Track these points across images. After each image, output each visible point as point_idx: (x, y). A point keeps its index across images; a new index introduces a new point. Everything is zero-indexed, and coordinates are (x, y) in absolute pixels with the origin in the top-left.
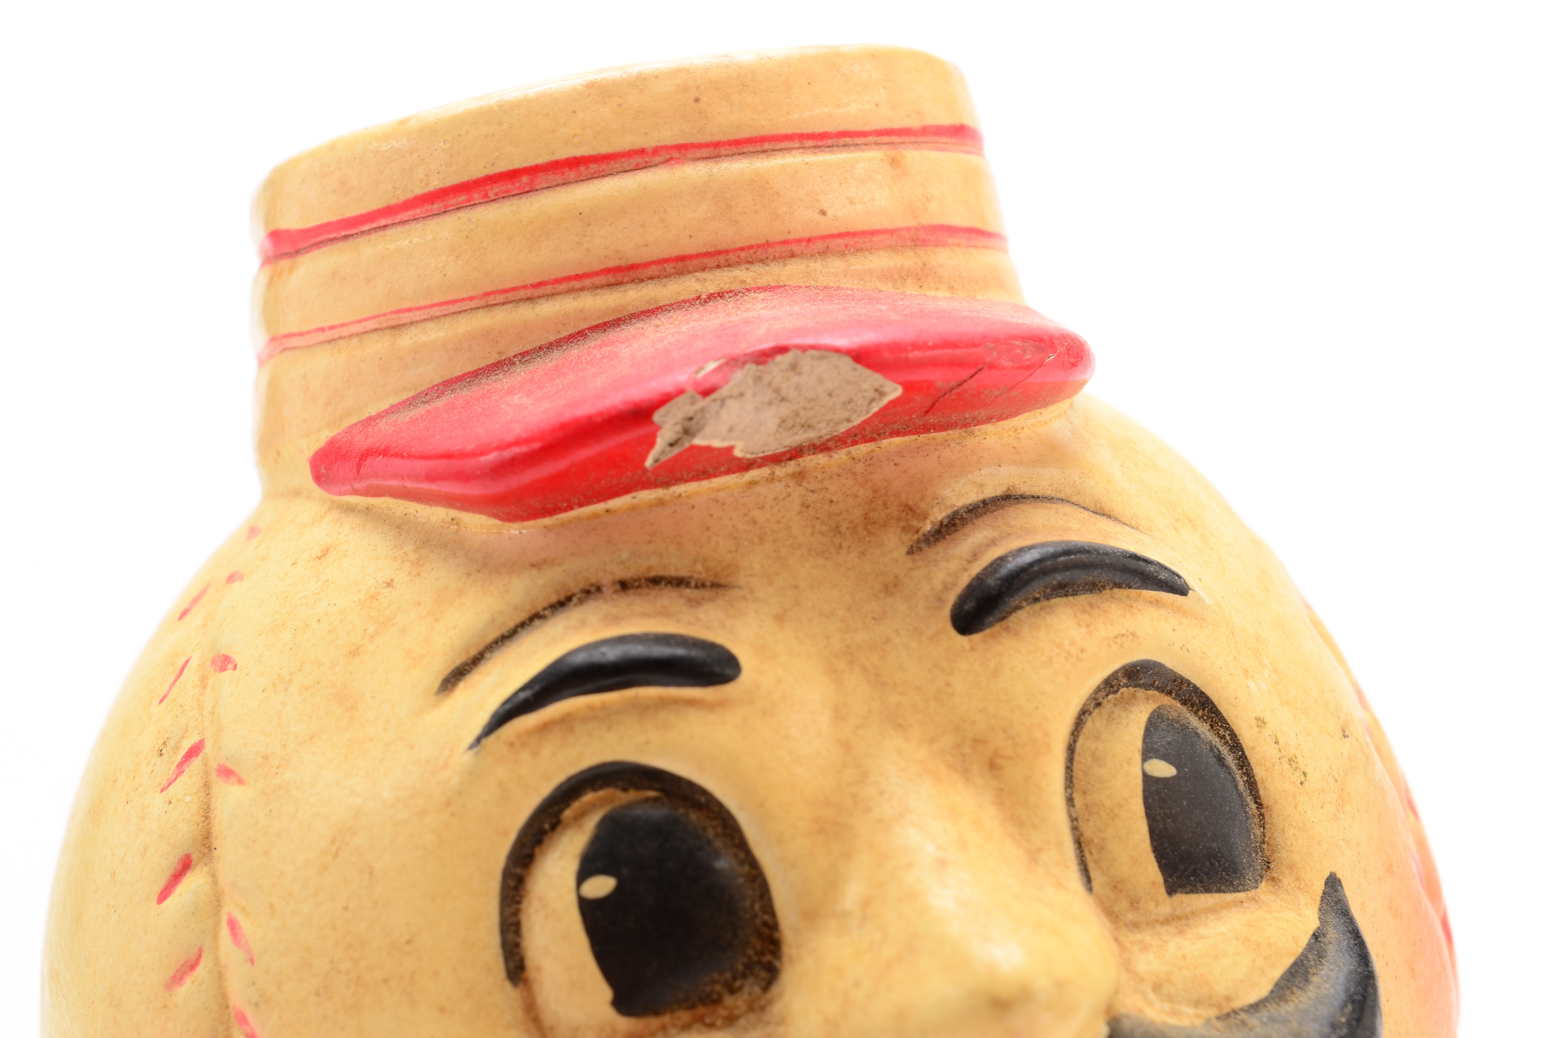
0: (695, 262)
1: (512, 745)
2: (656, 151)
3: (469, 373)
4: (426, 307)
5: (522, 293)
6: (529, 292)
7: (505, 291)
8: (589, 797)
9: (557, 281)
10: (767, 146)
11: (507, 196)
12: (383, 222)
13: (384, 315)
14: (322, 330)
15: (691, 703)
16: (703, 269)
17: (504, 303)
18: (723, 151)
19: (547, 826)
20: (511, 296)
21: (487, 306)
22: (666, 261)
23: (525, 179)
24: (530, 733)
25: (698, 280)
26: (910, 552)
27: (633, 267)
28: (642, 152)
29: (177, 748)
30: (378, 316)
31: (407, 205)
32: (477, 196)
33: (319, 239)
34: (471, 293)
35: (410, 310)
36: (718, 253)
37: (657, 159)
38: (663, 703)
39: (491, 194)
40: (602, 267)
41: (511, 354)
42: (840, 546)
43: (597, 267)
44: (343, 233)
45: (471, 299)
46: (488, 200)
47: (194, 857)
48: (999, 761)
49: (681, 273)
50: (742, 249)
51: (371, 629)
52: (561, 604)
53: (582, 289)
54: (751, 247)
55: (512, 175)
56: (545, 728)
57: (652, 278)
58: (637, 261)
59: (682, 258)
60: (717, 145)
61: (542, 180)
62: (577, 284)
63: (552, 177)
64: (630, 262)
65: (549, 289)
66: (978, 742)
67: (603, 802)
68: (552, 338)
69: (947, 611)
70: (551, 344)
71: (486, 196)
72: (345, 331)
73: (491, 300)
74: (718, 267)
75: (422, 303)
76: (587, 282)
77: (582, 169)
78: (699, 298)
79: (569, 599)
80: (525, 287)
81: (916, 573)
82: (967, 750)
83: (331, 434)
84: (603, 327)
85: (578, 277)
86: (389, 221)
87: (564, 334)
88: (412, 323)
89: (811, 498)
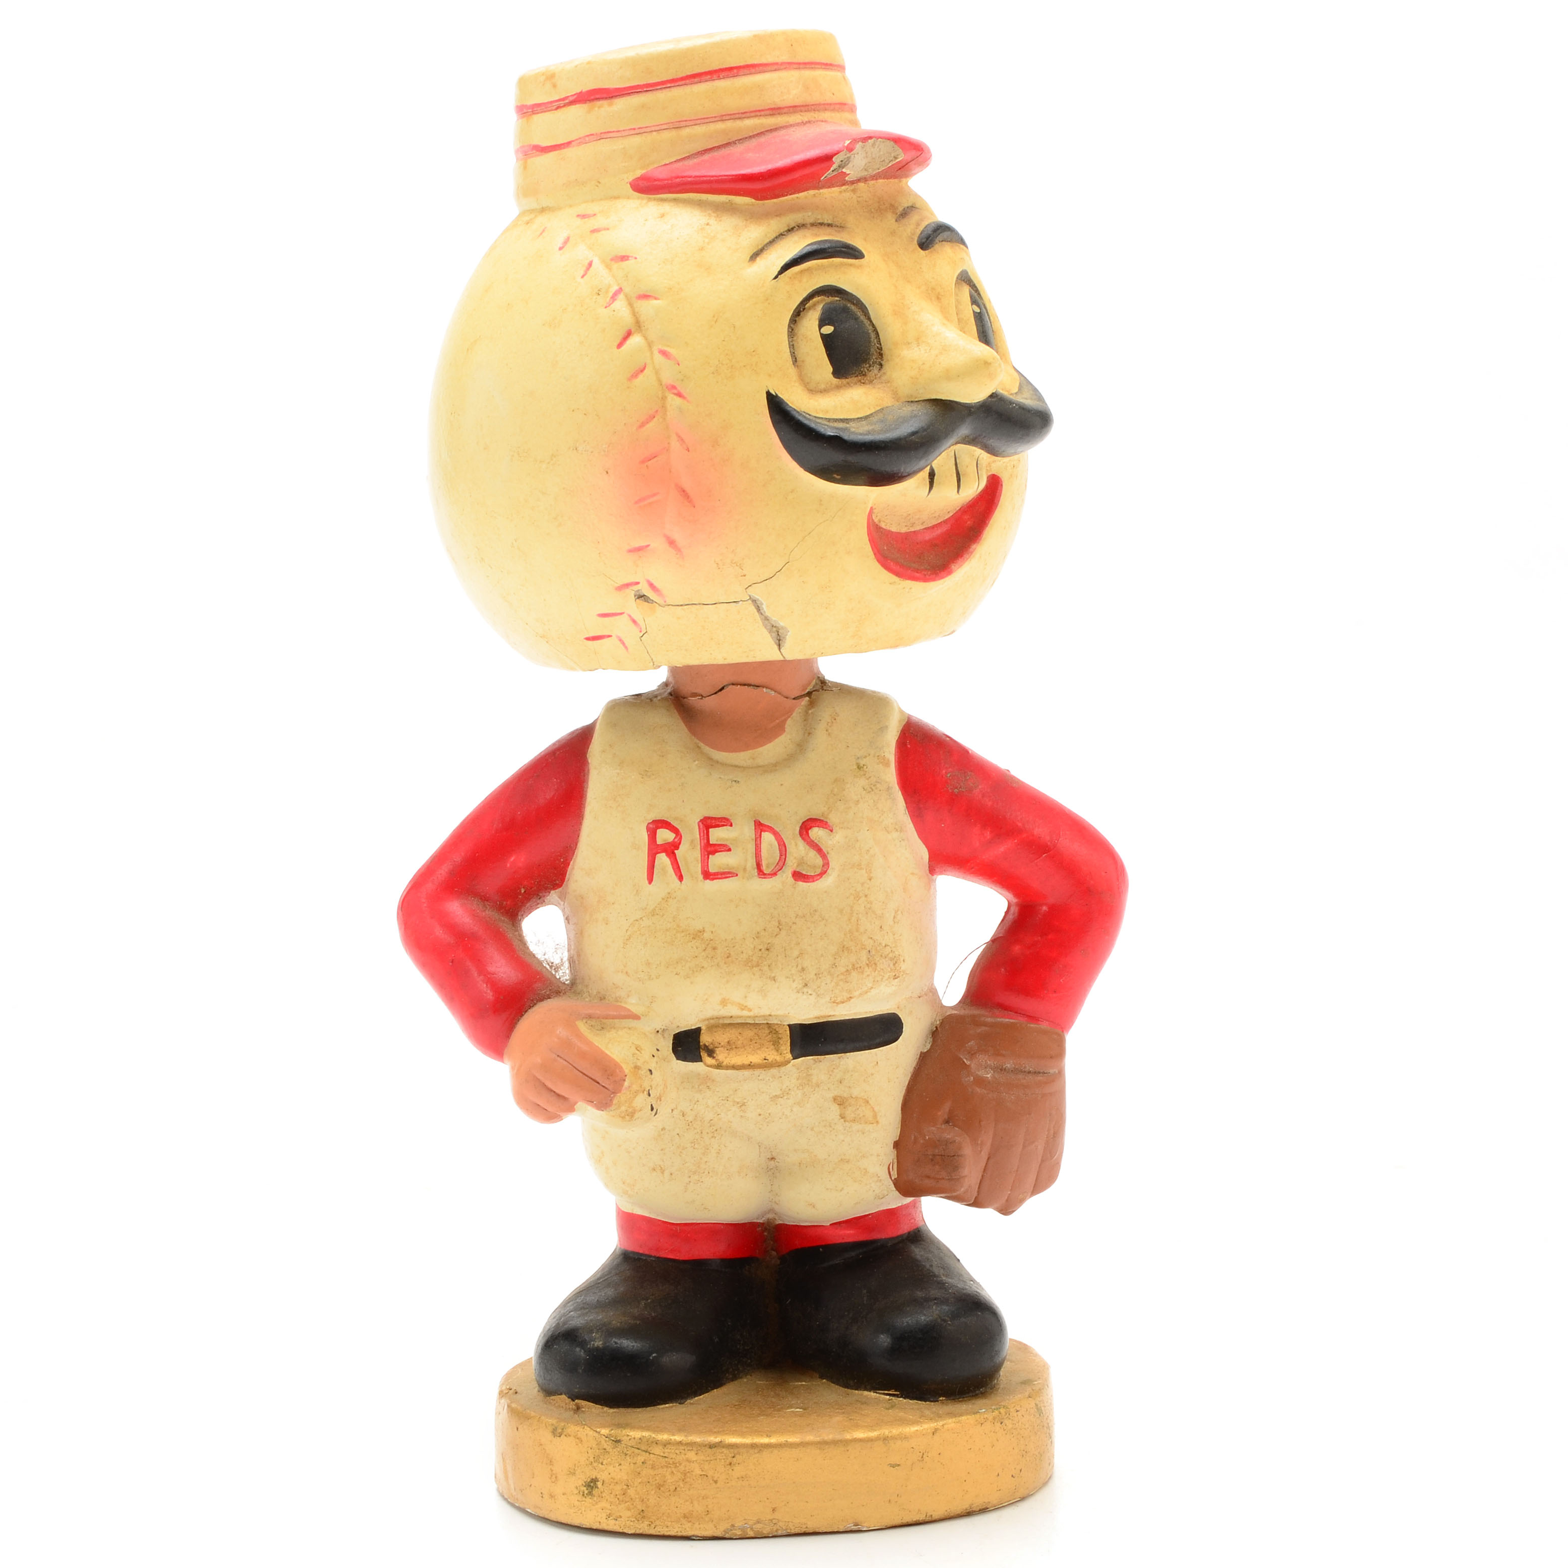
0: (799, 109)
1: (790, 278)
2: (783, 63)
3: (715, 147)
4: (694, 120)
5: (737, 116)
6: (740, 116)
7: (731, 115)
8: (815, 299)
9: (751, 112)
10: (813, 66)
11: (728, 77)
12: (669, 85)
13: (672, 123)
14: (634, 129)
15: (851, 265)
16: (801, 111)
17: (730, 119)
18: (801, 66)
19: (802, 310)
20: (732, 117)
21: (723, 120)
22: (791, 107)
23: (735, 71)
24: (796, 274)
25: (801, 115)
26: (896, 221)
27: (779, 108)
28: (777, 64)
29: (607, 292)
30: (669, 123)
31: (682, 79)
32: (715, 77)
33: (629, 92)
34: (716, 115)
35: (686, 121)
36: (806, 106)
37: (782, 67)
38: (842, 264)
39: (721, 76)
40: (768, 107)
41: (734, 139)
42: (874, 217)
43: (767, 108)
44: (645, 90)
45: (715, 117)
46: (719, 78)
47: (633, 330)
48: (940, 296)
49: (795, 112)
50: (813, 105)
51: (707, 240)
52: (790, 230)
53: (760, 116)
54: (815, 105)
55: (730, 69)
56: (802, 272)
57: (785, 113)
58: (781, 106)
59: (795, 107)
60: (799, 64)
61: (742, 72)
62: (758, 114)
63: (746, 71)
64: (779, 106)
65: (748, 115)
66: (933, 289)
67: (822, 301)
68: (751, 134)
69: (916, 242)
70: (750, 136)
71: (719, 77)
72: (648, 130)
73: (724, 118)
74: (806, 111)
75: (693, 118)
76: (762, 113)
77: (757, 68)
78: (803, 122)
79: (792, 229)
80: (739, 114)
81: (900, 229)
82: (930, 292)
83: (644, 171)
84: (771, 131)
85: (759, 111)
86: (673, 85)
87: (755, 133)
88: (686, 126)
89: (859, 199)
